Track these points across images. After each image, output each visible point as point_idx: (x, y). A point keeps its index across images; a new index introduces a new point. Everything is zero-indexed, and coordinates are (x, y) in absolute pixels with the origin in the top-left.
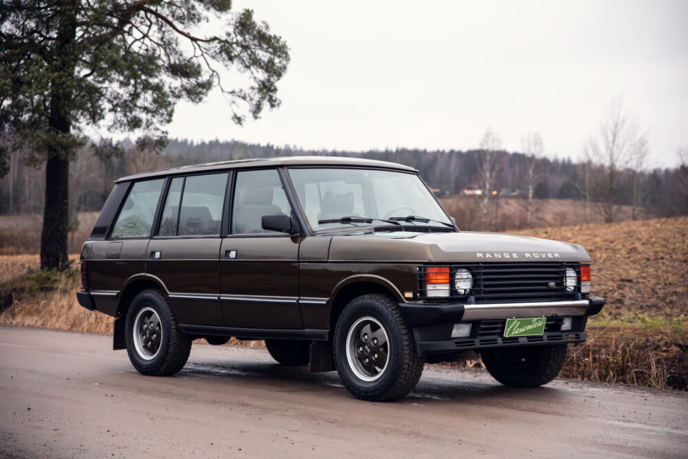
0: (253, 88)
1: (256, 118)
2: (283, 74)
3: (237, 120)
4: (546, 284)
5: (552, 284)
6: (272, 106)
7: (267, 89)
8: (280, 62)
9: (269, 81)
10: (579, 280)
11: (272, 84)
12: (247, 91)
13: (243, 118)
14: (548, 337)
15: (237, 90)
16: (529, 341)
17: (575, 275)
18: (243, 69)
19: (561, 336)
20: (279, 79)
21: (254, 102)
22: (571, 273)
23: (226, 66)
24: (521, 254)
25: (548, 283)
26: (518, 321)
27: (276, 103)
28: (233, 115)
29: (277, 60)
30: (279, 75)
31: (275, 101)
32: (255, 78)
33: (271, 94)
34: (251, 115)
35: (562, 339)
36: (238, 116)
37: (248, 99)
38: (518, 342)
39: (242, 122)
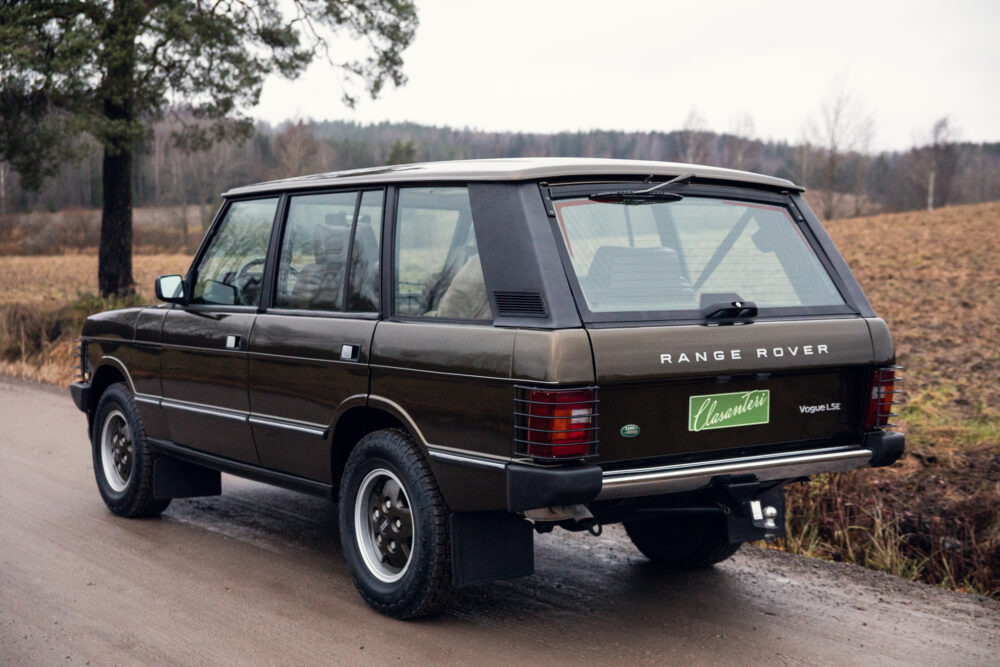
0: (371, 60)
1: (374, 97)
2: (410, 41)
3: (348, 102)
6: (398, 84)
7: (390, 60)
8: (407, 26)
9: (392, 50)
11: (396, 54)
12: (364, 63)
13: (356, 99)
15: (351, 63)
18: (356, 35)
20: (405, 48)
21: (373, 78)
23: (334, 31)
27: (402, 80)
28: (342, 95)
29: (403, 24)
30: (406, 43)
31: (400, 77)
32: (375, 48)
33: (395, 68)
34: (368, 94)
36: (350, 96)
37: (365, 73)
39: (356, 105)
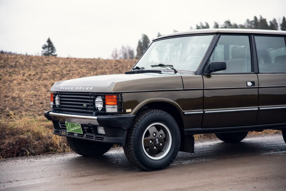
4: (82, 105)
5: (85, 105)
10: (104, 104)
14: (87, 136)
16: (78, 136)
17: (102, 101)
19: (93, 137)
22: (99, 99)
24: (75, 87)
25: (83, 104)
26: (70, 124)
35: (92, 138)
38: (73, 135)
